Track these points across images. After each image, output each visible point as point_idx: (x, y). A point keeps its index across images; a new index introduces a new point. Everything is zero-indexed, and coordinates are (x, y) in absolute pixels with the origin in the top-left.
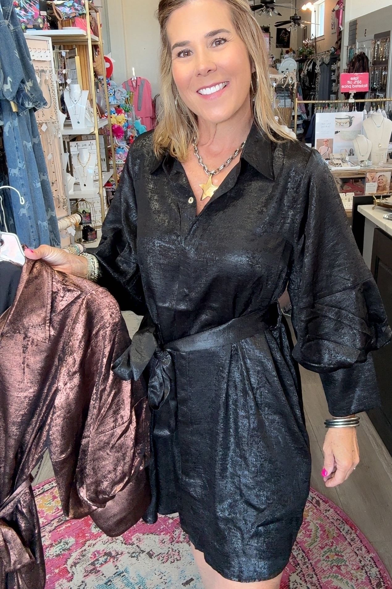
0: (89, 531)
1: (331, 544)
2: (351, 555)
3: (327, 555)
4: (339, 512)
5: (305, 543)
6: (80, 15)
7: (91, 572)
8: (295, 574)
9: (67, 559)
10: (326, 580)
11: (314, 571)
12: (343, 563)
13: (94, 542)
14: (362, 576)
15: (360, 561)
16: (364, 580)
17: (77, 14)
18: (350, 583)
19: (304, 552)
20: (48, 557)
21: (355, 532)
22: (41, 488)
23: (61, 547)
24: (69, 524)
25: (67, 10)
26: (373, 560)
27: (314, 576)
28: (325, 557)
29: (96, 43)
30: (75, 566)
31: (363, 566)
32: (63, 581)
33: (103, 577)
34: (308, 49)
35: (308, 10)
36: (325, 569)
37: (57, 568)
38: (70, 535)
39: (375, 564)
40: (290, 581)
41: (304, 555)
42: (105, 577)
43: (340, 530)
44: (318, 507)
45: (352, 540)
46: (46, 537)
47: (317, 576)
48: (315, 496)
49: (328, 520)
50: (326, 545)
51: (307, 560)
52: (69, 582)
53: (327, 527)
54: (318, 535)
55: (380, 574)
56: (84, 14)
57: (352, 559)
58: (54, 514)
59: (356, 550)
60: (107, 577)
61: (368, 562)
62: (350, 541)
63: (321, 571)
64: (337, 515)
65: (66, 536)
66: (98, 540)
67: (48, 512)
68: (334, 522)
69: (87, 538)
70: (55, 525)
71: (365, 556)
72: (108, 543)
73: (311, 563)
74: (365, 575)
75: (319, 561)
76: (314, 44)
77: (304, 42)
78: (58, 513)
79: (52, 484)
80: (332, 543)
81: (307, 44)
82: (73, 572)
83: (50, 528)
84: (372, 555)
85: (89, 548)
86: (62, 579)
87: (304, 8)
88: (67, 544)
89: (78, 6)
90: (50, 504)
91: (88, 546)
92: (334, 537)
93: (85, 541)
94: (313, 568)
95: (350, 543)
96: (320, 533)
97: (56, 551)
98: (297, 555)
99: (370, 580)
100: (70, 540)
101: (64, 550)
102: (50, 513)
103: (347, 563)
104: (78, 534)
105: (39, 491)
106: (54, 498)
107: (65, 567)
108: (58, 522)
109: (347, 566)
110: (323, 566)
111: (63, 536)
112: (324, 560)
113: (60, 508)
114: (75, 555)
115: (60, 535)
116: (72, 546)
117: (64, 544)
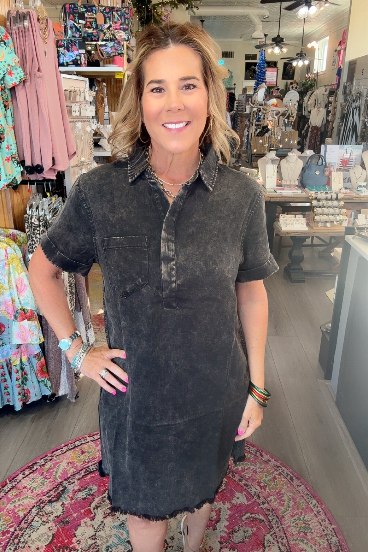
2: (316, 524)
3: (296, 522)
4: (308, 488)
5: (279, 510)
6: (119, 54)
7: (109, 514)
8: (269, 535)
9: (91, 502)
10: (294, 542)
11: (285, 534)
12: (309, 531)
14: (324, 543)
15: (324, 530)
16: (326, 547)
17: (117, 54)
18: (314, 547)
19: (278, 518)
20: (77, 499)
21: (321, 507)
22: (73, 443)
23: (86, 493)
24: (93, 475)
25: (108, 50)
26: (334, 531)
27: (285, 538)
28: (294, 524)
30: (97, 509)
31: (326, 535)
32: (87, 520)
33: (117, 520)
36: (294, 533)
37: (83, 509)
38: (94, 483)
39: (336, 534)
40: (264, 540)
41: (278, 520)
42: (119, 520)
43: (308, 503)
44: (292, 482)
45: (318, 513)
46: (76, 483)
47: (287, 538)
48: (290, 473)
49: (299, 494)
50: (297, 514)
51: (280, 525)
52: (92, 521)
53: (298, 500)
54: (291, 505)
55: (339, 543)
56: (122, 53)
57: (317, 528)
58: (82, 466)
59: (320, 521)
60: (121, 520)
61: (330, 532)
62: (316, 513)
63: (290, 535)
64: (307, 491)
65: (91, 484)
67: (77, 464)
68: (304, 496)
70: (83, 474)
71: (328, 526)
73: (283, 527)
74: (327, 543)
75: (289, 526)
76: (316, 78)
78: (85, 465)
79: (82, 441)
80: (301, 513)
82: (95, 513)
83: (79, 476)
84: (333, 526)
86: (86, 518)
88: (91, 490)
89: (117, 47)
90: (79, 457)
92: (303, 508)
93: (105, 490)
94: (284, 532)
95: (316, 515)
96: (292, 504)
97: (83, 495)
98: (272, 520)
99: (330, 546)
100: (94, 488)
101: (89, 495)
102: (79, 464)
103: (312, 531)
104: (100, 483)
105: (71, 446)
106: (83, 452)
107: (89, 509)
108: (85, 472)
109: (312, 533)
110: (293, 531)
111: (88, 484)
112: (294, 526)
113: (87, 461)
114: (97, 500)
115: (86, 483)
116: (95, 492)
117: (89, 490)
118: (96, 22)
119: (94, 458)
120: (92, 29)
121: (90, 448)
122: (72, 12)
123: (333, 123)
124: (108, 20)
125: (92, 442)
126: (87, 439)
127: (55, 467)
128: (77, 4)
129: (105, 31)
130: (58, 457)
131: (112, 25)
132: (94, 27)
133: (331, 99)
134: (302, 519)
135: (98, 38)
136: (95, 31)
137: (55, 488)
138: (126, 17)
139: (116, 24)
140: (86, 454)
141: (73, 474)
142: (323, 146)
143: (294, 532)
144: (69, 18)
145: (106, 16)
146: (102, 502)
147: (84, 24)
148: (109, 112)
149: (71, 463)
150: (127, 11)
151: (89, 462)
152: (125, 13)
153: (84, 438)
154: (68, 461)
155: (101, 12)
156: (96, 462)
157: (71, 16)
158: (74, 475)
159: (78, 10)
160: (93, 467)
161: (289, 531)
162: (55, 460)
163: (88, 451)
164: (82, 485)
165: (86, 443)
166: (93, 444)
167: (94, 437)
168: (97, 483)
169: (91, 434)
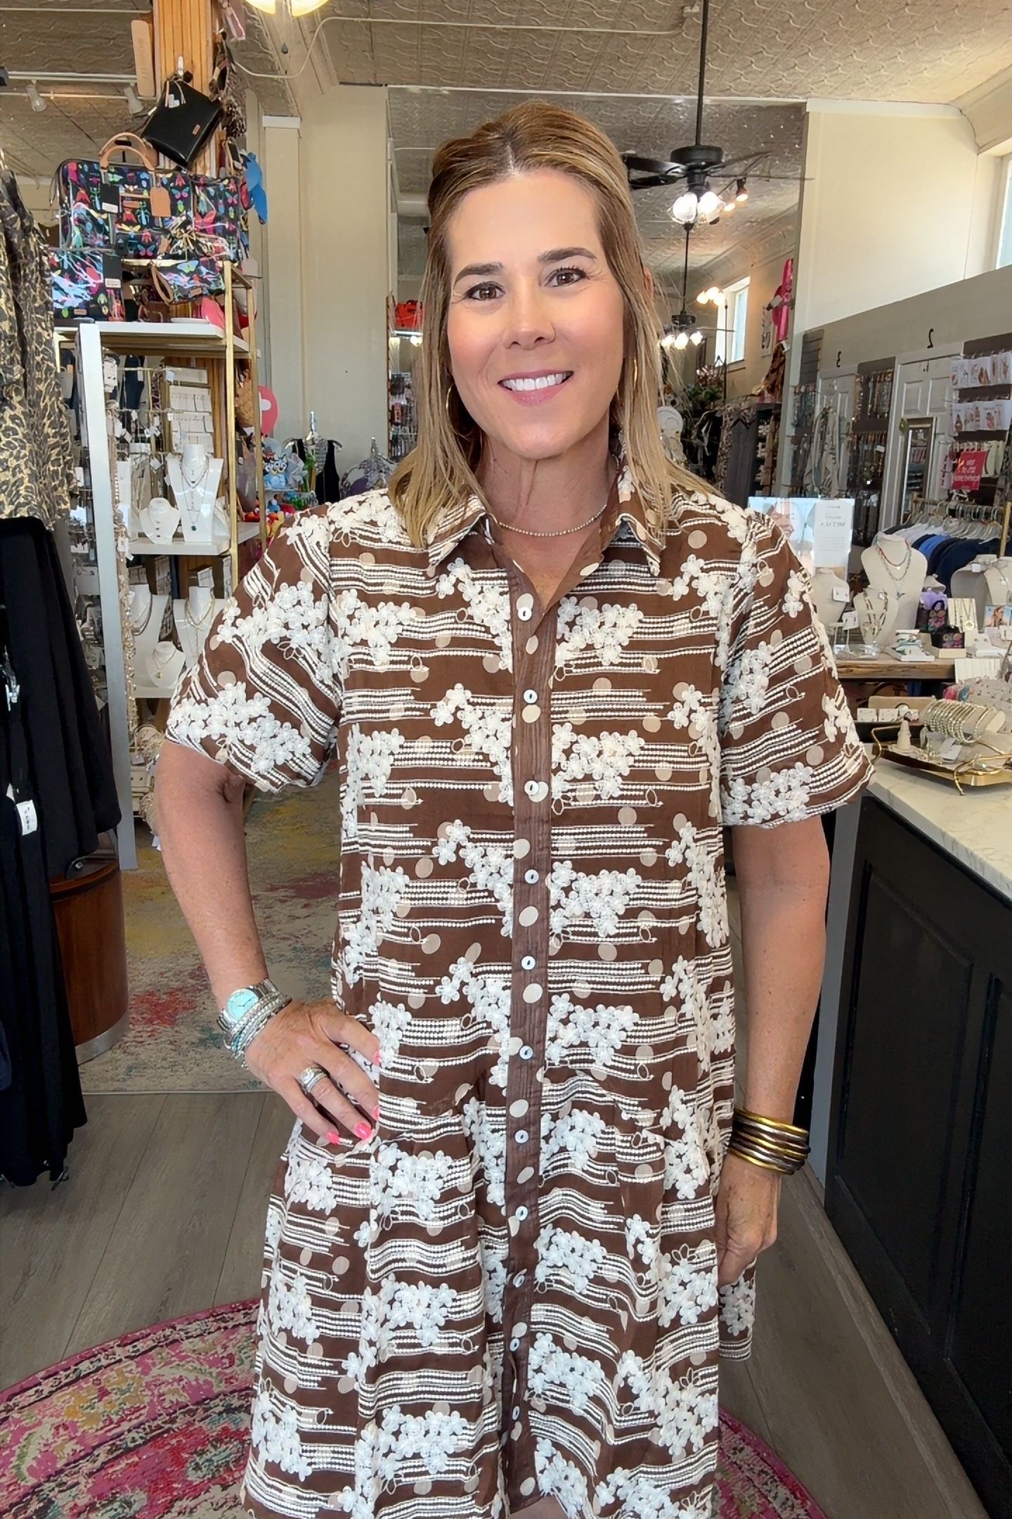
0: (181, 1477)
4: (765, 1455)
6: (211, 292)
13: (192, 1504)
17: (206, 292)
21: (803, 1505)
22: (73, 1368)
23: (113, 1513)
25: (183, 281)
29: (244, 357)
34: (708, 390)
35: (710, 304)
38: (136, 1484)
43: (766, 1498)
46: (82, 1487)
49: (740, 1473)
56: (221, 292)
58: (101, 1432)
64: (761, 1462)
65: (127, 1486)
66: (202, 1497)
67: (85, 1428)
69: (175, 1493)
70: (102, 1458)
72: (225, 1508)
76: (722, 379)
77: (698, 371)
78: (109, 1431)
79: (99, 1360)
81: (706, 377)
83: (90, 1466)
87: (702, 299)
88: (130, 1505)
89: (208, 273)
90: (92, 1407)
92: (754, 1513)
93: (172, 1501)
100: (136, 1498)
102: (91, 1429)
104: (155, 1482)
105: (67, 1376)
106: (103, 1393)
108: (110, 1452)
111: (119, 1485)
113: (115, 1418)
115: (112, 1484)
116: (141, 1509)
117: (121, 1506)
118: (150, 211)
119: (138, 1409)
120: (139, 227)
122: (84, 182)
124: (181, 207)
125: (130, 1362)
126: (114, 1354)
127: (16, 1441)
128: (98, 164)
129: (173, 232)
130: (26, 1411)
131: (193, 219)
132: (144, 223)
135: (156, 250)
136: (146, 232)
137: (17, 1504)
138: (230, 201)
139: (203, 216)
140: (114, 1397)
141: (72, 1459)
144: (74, 198)
145: (177, 197)
147: (118, 214)
149: (64, 1425)
150: (232, 187)
151: (122, 1420)
152: (228, 190)
153: (105, 1350)
154: (57, 1421)
155: (162, 184)
156: (142, 1418)
157: (83, 192)
158: (75, 1461)
159: (100, 177)
160: (133, 1434)
162: (18, 1421)
163: (119, 1389)
164: (99, 1493)
165: (109, 1365)
166: (133, 1367)
167: (135, 1346)
168: (147, 1483)
169: (126, 1338)
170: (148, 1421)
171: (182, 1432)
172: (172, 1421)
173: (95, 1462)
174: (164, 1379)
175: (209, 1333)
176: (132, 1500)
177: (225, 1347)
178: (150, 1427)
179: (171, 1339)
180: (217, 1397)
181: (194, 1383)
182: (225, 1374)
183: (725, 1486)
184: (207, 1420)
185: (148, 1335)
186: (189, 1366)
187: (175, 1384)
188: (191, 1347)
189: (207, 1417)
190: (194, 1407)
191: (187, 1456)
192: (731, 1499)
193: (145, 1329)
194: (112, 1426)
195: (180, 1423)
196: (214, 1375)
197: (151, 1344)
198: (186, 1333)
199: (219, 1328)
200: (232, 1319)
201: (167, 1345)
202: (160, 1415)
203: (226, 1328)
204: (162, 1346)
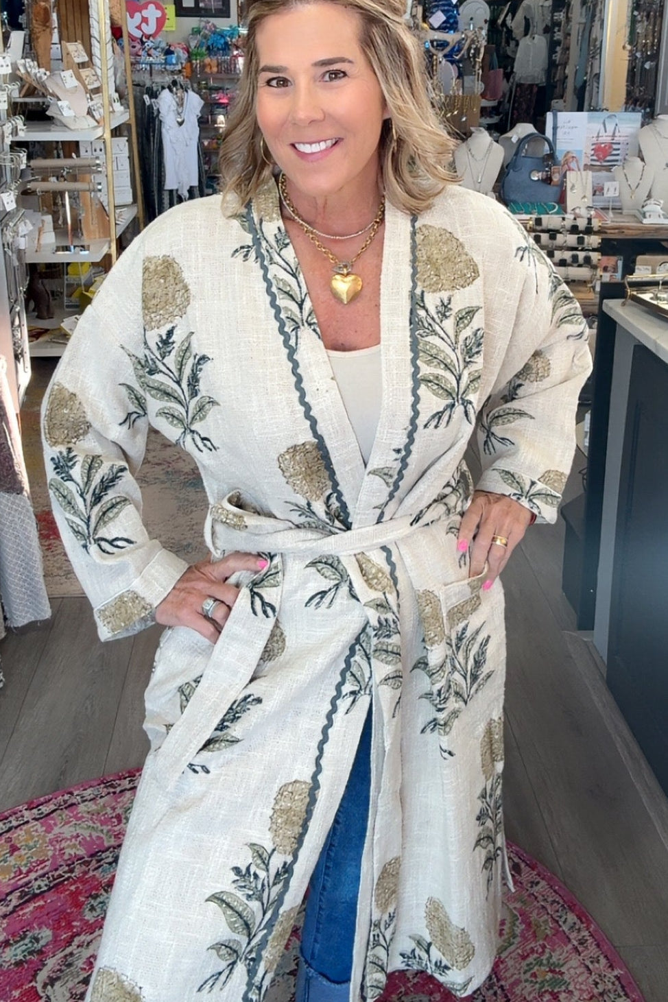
0: (79, 917)
1: (540, 950)
2: (579, 971)
3: (532, 971)
4: (557, 888)
7: (82, 997)
9: (36, 971)
11: (508, 1000)
12: (563, 988)
13: (89, 938)
15: (596, 984)
21: (587, 928)
23: (24, 947)
24: (41, 903)
26: (620, 983)
28: (528, 974)
30: (52, 986)
31: (601, 994)
37: (17, 988)
38: (42, 923)
39: (624, 990)
43: (557, 922)
44: (518, 878)
45: (581, 944)
48: (513, 857)
49: (535, 903)
50: (532, 950)
53: (534, 916)
54: (518, 931)
57: (580, 980)
58: (13, 881)
59: (588, 963)
61: (610, 986)
62: (576, 943)
64: (554, 894)
65: (35, 925)
67: (1, 877)
68: (547, 905)
69: (74, 930)
70: (15, 902)
71: (604, 973)
73: (502, 987)
75: (517, 982)
78: (19, 880)
79: (10, 822)
82: (48, 997)
84: (616, 973)
85: (80, 949)
88: (37, 940)
90: (5, 861)
91: (78, 947)
92: (547, 936)
93: (72, 937)
94: (505, 995)
95: (576, 949)
96: (520, 927)
97: (16, 955)
100: (43, 934)
101: (31, 953)
102: (4, 879)
103: (571, 988)
104: (58, 921)
106: (14, 849)
107: (33, 987)
108: (20, 897)
109: (570, 992)
110: (525, 993)
111: (29, 925)
112: (526, 981)
113: (24, 870)
114: (52, 963)
115: (23, 924)
116: (47, 944)
117: (31, 942)
119: (44, 861)
121: (32, 837)
123: (565, 67)
125: (36, 823)
126: (23, 816)
133: (561, 16)
134: (545, 962)
140: (23, 852)
142: (549, 116)
143: (530, 993)
146: (63, 968)
148: (60, 43)
151: (29, 871)
153: (15, 813)
156: (47, 869)
160: (38, 883)
161: (518, 992)
163: (26, 846)
164: (13, 931)
165: (20, 825)
166: (39, 825)
167: (39, 810)
168: (50, 921)
169: (32, 803)
170: (51, 871)
171: (80, 880)
172: (71, 871)
173: (8, 905)
174: (64, 836)
175: (102, 797)
176: (40, 936)
177: (114, 809)
178: (53, 876)
179: (69, 803)
180: (107, 849)
181: (88, 839)
182: (115, 831)
183: (524, 913)
184: (100, 869)
185: (50, 800)
186: (83, 825)
187: (73, 840)
188: (86, 809)
189: (99, 867)
190: (90, 859)
191: (84, 899)
192: (529, 925)
193: (48, 795)
194: (22, 876)
195: (78, 872)
196: (105, 831)
197: (53, 807)
198: (82, 797)
199: (109, 793)
200: (119, 785)
201: (66, 808)
202: (61, 866)
203: (114, 793)
204: (62, 809)
